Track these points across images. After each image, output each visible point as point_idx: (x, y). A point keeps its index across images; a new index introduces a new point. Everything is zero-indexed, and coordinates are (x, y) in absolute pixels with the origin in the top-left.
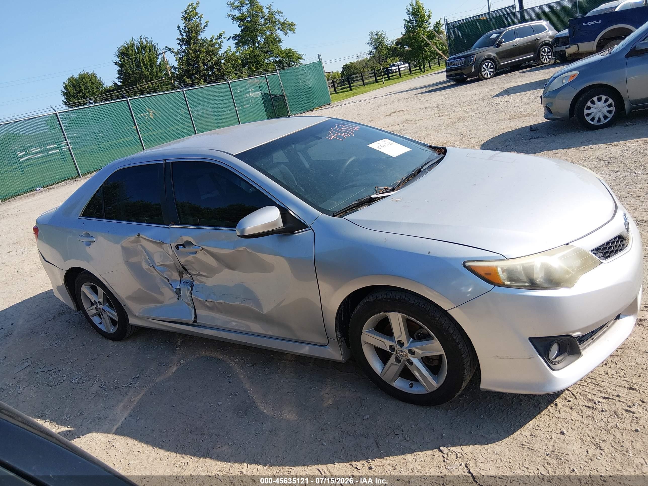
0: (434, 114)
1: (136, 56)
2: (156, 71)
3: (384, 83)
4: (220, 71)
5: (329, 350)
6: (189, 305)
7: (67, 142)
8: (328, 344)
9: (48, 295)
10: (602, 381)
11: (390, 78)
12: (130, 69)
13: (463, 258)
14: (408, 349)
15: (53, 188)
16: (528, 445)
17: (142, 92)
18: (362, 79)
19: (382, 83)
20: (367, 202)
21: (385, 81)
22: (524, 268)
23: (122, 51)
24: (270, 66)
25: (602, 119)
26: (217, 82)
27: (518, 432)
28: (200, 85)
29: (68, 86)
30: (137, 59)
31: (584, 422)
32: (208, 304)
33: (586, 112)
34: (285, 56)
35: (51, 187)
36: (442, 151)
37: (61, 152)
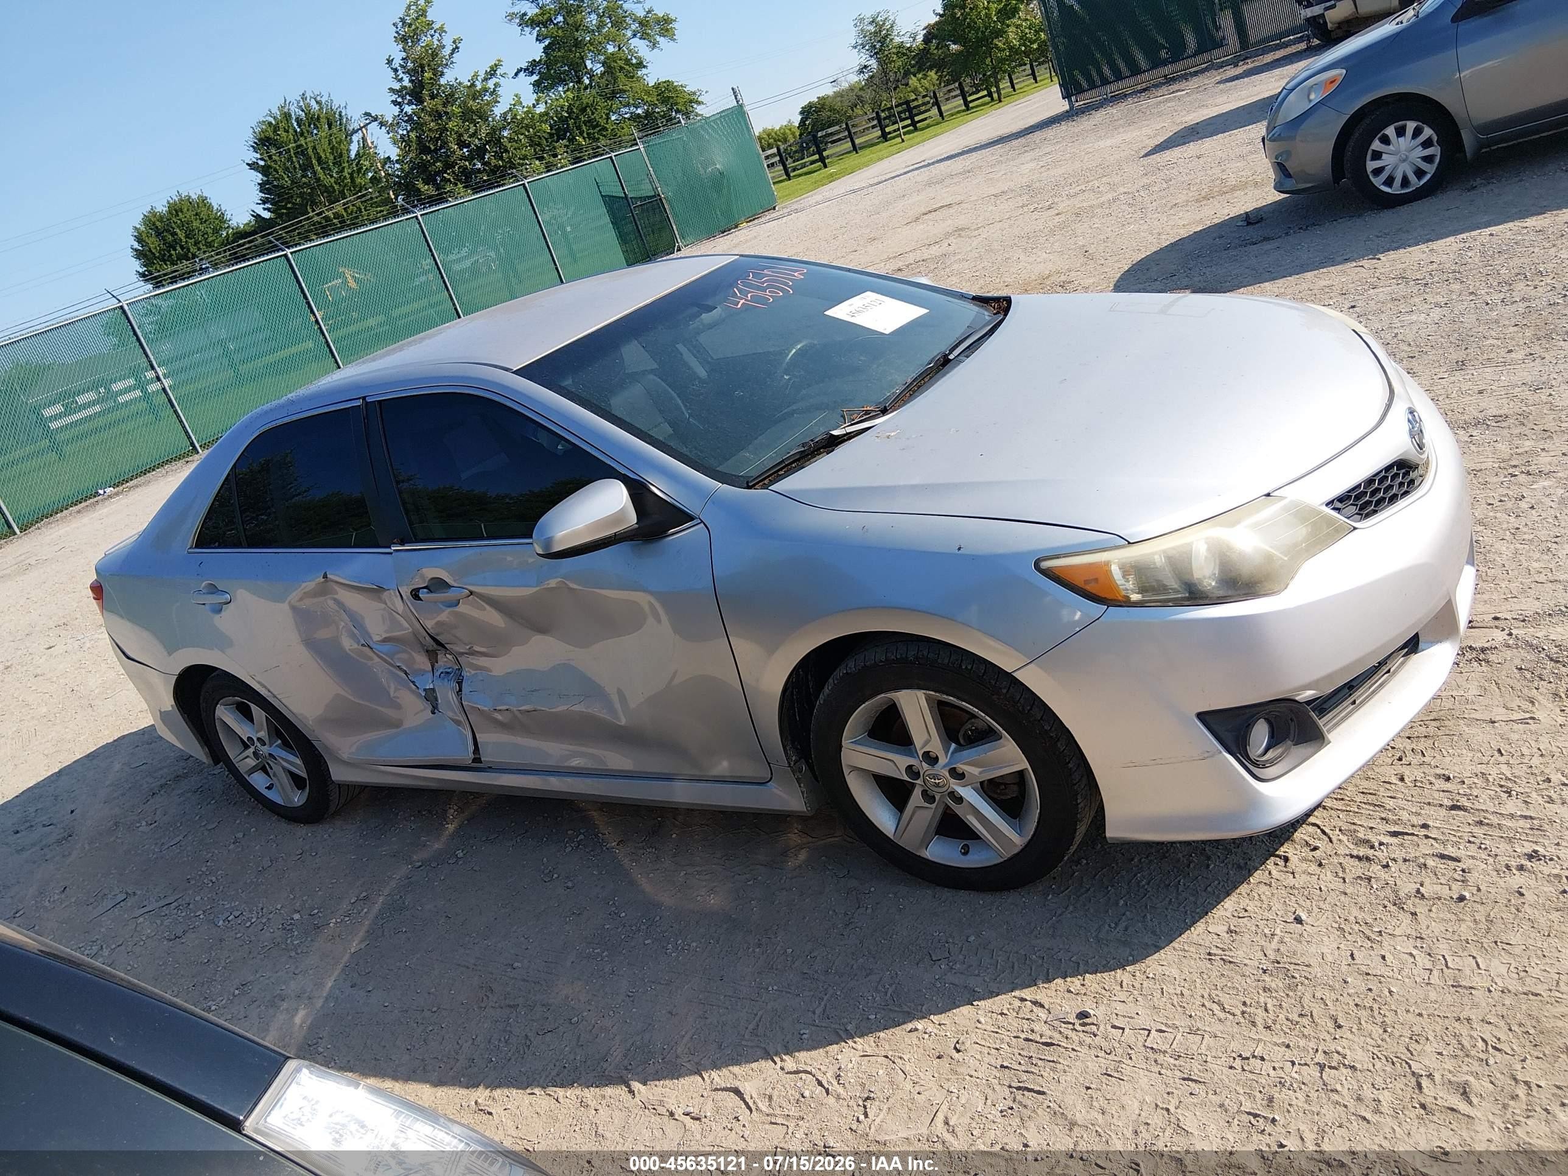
0: (1022, 207)
1: (299, 143)
2: (351, 174)
3: (903, 141)
4: (501, 158)
5: (775, 790)
6: (458, 723)
7: (156, 372)
8: (771, 778)
9: (147, 736)
10: (1391, 797)
11: (918, 125)
12: (288, 177)
13: (1034, 552)
14: (948, 768)
15: (137, 486)
16: (1223, 953)
17: (324, 229)
18: (850, 136)
19: (899, 140)
20: (824, 447)
21: (905, 134)
22: (1170, 560)
23: (263, 136)
24: (623, 128)
25: (1412, 178)
26: (499, 186)
27: (1200, 926)
28: (456, 198)
29: (144, 235)
30: (301, 151)
31: (1348, 891)
32: (499, 716)
33: (1371, 165)
34: (658, 100)
35: (135, 482)
36: (1001, 306)
37: (146, 396)
